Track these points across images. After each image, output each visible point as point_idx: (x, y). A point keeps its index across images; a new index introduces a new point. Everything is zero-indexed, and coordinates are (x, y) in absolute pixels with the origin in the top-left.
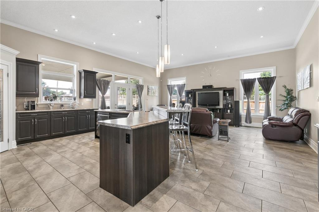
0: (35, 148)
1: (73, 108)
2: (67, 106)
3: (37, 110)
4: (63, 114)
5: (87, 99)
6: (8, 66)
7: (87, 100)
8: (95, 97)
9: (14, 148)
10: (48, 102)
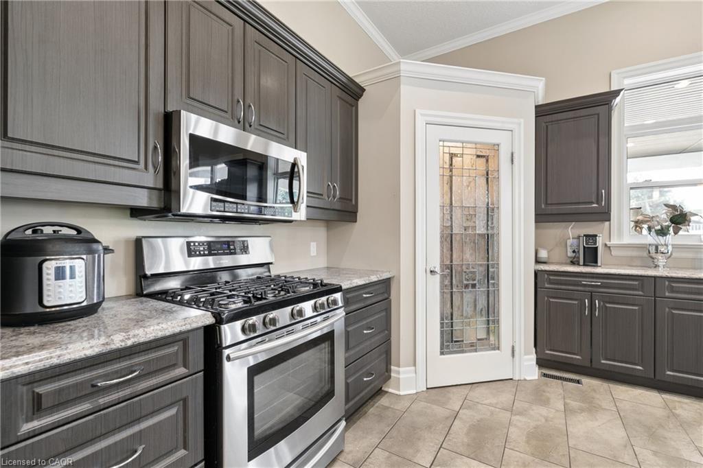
3: (605, 265)
6: (512, 131)
9: (528, 378)
10: (648, 238)
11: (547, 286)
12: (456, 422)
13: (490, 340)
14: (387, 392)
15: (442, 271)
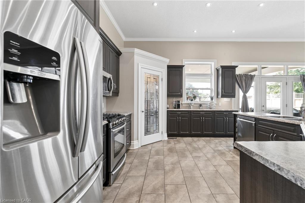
0: (178, 143)
1: (210, 109)
2: (205, 105)
3: (181, 109)
4: (201, 115)
5: (225, 98)
6: (162, 72)
7: (226, 100)
8: (234, 96)
9: (166, 140)
10: (189, 102)
11: (169, 114)
12: (151, 151)
13: (157, 130)
14: (130, 149)
15: (145, 111)
